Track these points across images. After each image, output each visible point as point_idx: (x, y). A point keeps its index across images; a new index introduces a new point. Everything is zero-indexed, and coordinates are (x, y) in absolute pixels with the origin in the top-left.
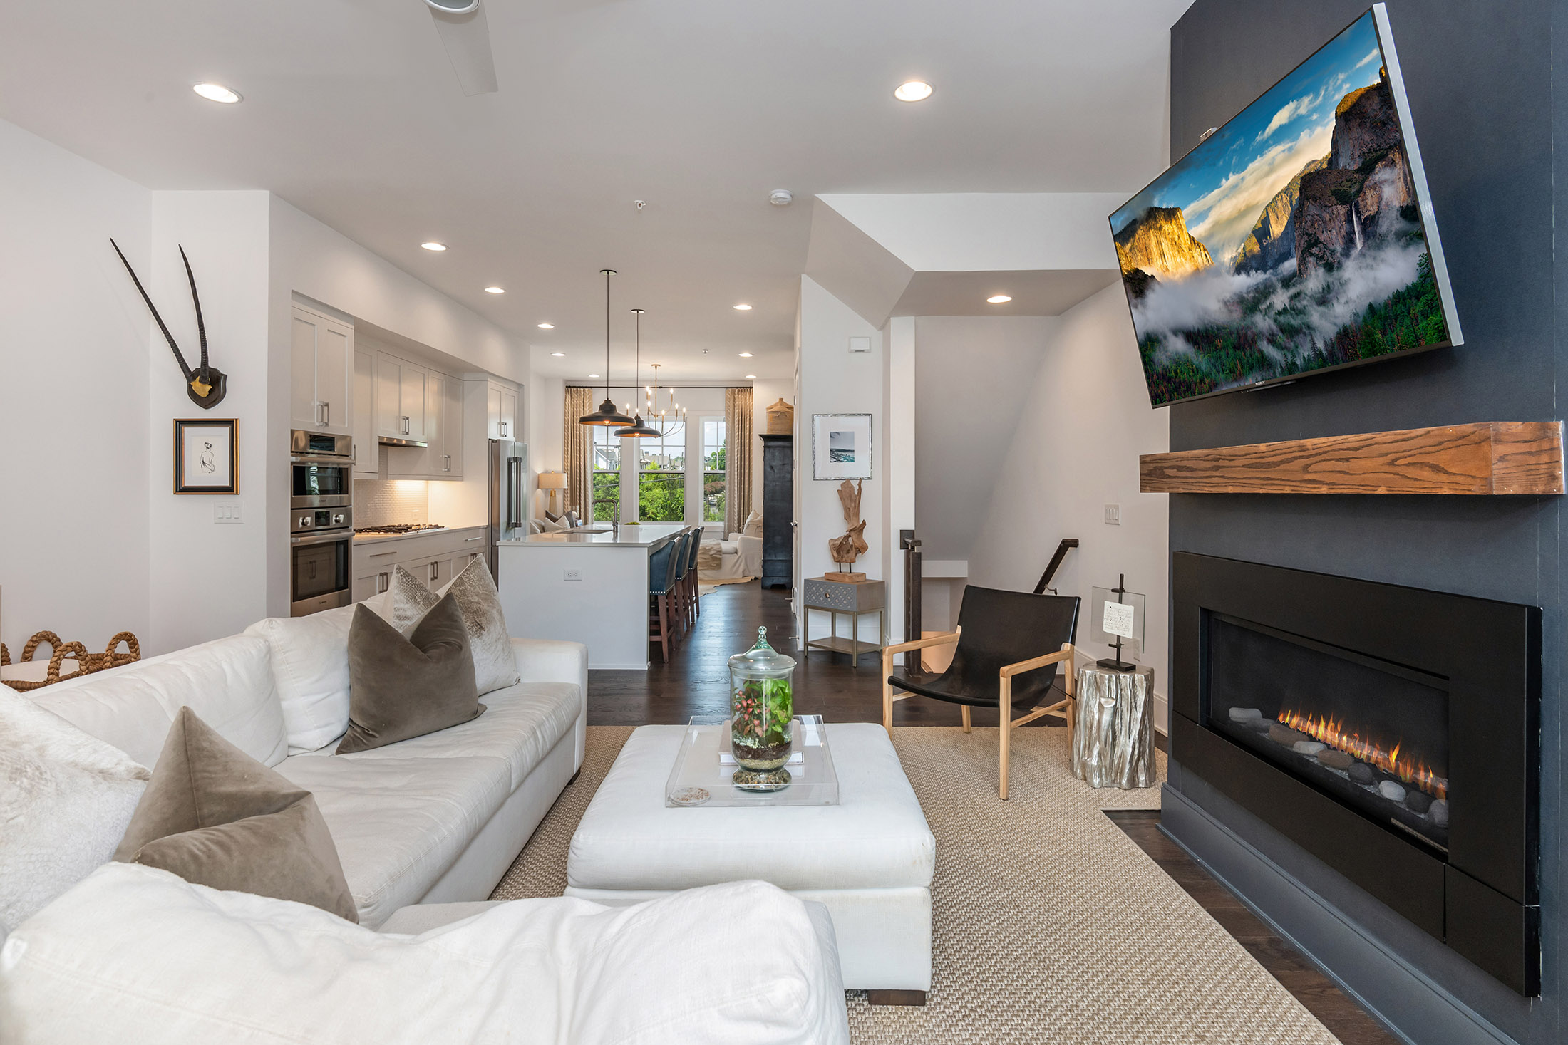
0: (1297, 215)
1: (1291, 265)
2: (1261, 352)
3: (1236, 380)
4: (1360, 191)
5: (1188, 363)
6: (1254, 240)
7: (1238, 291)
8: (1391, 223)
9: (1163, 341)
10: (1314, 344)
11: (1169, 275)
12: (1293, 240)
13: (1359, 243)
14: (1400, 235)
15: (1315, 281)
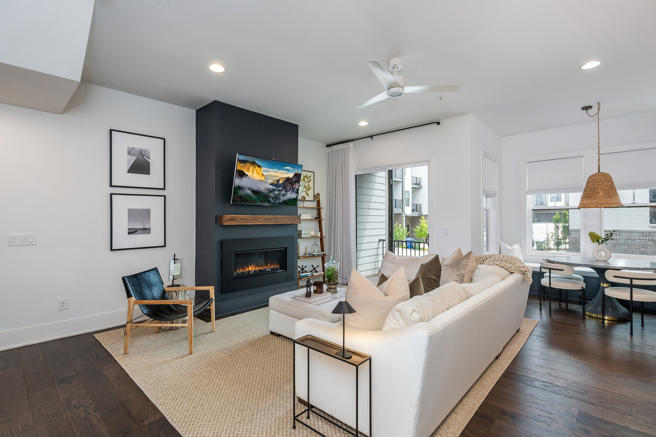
0: (284, 182)
1: (281, 188)
2: (269, 200)
3: (261, 203)
4: (294, 184)
5: (250, 196)
6: (276, 181)
7: (269, 188)
8: (295, 190)
9: (244, 189)
10: (279, 201)
11: (253, 177)
12: (282, 185)
13: (291, 190)
14: (296, 192)
15: (283, 192)
